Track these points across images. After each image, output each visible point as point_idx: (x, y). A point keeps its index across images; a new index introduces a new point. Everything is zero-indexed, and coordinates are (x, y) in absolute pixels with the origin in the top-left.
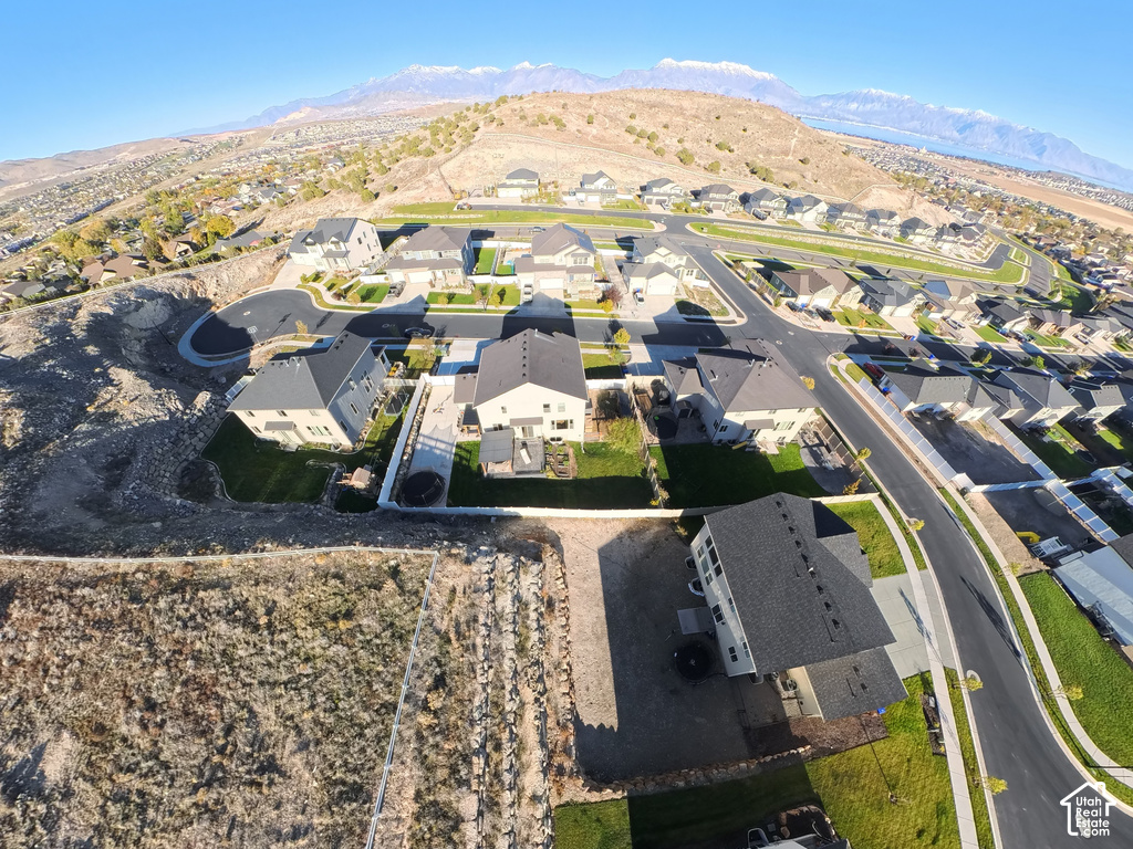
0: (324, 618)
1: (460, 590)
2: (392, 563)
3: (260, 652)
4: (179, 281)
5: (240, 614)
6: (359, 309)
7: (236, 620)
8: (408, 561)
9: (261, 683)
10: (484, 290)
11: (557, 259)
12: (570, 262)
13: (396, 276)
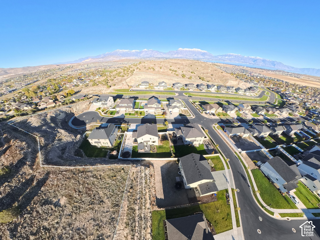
0: (110, 177)
1: (135, 172)
2: (122, 167)
3: (99, 183)
4: (68, 108)
5: (95, 176)
6: (110, 117)
7: (94, 177)
8: (125, 167)
9: (100, 188)
10: (137, 112)
11: (153, 106)
12: (156, 106)
13: (118, 109)
